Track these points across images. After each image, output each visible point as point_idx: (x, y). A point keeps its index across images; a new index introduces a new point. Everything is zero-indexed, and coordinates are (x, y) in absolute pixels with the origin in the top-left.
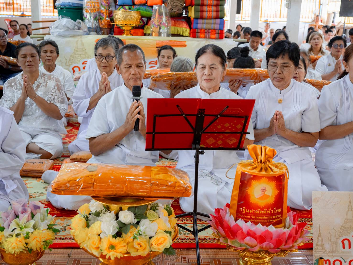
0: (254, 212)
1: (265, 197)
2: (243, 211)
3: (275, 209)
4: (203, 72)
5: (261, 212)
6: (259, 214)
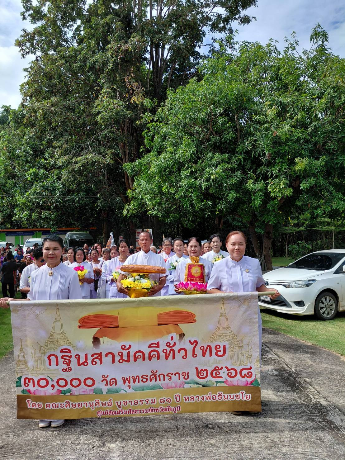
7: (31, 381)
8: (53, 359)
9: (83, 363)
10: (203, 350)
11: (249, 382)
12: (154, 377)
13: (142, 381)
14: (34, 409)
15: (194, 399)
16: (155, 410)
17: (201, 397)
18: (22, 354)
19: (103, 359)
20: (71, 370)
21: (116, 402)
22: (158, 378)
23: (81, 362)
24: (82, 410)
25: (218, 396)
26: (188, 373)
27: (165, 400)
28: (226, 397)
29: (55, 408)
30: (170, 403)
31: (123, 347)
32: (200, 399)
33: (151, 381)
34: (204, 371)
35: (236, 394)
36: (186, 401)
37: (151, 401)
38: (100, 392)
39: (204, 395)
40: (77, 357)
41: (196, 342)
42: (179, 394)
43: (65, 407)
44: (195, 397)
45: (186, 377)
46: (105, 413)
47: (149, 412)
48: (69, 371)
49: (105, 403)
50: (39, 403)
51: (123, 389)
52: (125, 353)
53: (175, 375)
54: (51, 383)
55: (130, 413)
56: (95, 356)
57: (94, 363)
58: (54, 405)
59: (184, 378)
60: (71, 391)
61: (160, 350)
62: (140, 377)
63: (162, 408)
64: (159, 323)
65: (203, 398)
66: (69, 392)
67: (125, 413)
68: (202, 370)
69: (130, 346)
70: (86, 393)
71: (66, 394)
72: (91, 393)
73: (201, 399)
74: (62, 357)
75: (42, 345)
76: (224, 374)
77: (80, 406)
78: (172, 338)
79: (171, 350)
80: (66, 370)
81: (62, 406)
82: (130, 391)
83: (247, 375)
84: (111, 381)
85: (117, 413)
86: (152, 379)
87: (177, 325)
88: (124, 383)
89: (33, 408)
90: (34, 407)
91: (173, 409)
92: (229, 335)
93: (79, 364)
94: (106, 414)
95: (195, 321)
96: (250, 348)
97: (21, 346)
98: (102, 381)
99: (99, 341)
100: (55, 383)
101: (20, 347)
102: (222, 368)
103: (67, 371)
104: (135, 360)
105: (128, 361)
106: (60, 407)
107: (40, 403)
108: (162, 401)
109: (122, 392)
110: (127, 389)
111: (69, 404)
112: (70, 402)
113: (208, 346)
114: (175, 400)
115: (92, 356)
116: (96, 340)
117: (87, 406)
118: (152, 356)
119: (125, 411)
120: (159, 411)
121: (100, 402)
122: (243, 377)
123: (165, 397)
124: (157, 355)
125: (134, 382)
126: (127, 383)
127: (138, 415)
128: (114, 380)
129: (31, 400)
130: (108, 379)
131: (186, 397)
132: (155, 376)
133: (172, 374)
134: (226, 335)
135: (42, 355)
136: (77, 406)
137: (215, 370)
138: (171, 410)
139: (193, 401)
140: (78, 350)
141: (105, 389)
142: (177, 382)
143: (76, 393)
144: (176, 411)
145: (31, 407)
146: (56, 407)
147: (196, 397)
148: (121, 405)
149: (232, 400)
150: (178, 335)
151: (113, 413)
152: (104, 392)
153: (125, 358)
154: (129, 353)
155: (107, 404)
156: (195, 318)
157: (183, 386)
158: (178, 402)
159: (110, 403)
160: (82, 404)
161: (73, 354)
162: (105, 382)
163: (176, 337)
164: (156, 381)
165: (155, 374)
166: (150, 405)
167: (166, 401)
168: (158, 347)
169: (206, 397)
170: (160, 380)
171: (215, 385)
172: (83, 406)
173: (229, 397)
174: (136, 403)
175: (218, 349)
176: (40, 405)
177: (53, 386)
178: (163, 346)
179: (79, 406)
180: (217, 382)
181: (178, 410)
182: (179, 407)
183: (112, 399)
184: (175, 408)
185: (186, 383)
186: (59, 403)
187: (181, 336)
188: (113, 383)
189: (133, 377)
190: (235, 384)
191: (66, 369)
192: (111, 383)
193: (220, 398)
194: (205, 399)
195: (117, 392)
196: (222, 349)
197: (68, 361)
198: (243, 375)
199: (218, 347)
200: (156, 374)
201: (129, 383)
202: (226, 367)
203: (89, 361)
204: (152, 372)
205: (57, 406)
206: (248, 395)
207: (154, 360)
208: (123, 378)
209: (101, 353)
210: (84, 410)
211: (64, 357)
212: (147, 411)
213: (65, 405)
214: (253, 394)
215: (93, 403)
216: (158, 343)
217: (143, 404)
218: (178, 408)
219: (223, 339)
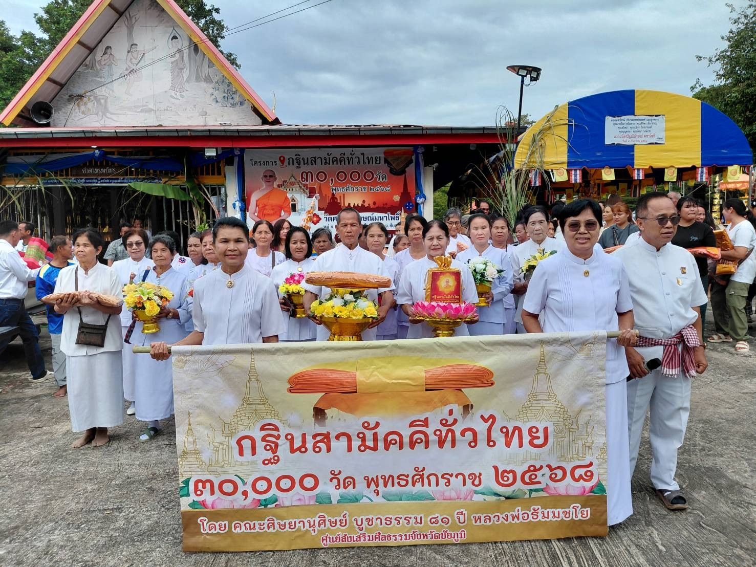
0: (442, 297)
1: (448, 286)
2: (434, 297)
3: (455, 295)
5: (446, 297)
7: (208, 485)
8: (247, 443)
9: (299, 449)
10: (506, 434)
11: (587, 490)
12: (419, 479)
13: (399, 483)
14: (212, 534)
15: (490, 520)
16: (422, 536)
17: (503, 516)
18: (191, 439)
19: (332, 444)
20: (278, 460)
21: (354, 518)
22: (426, 481)
23: (296, 446)
24: (297, 534)
25: (532, 514)
26: (480, 474)
27: (440, 519)
28: (546, 515)
29: (249, 531)
30: (448, 525)
31: (366, 425)
32: (501, 519)
33: (414, 485)
34: (509, 472)
35: (563, 510)
36: (476, 522)
37: (415, 521)
38: (327, 501)
39: (507, 513)
40: (289, 437)
41: (492, 417)
42: (463, 510)
43: (266, 529)
44: (492, 517)
45: (477, 482)
46: (335, 540)
47: (411, 538)
48: (276, 463)
49: (336, 520)
50: (221, 522)
51: (366, 496)
52: (369, 435)
53: (457, 476)
54: (241, 488)
55: (377, 540)
56: (319, 438)
57: (317, 449)
58: (248, 526)
59: (473, 483)
60: (276, 501)
61: (429, 431)
62: (395, 478)
63: (433, 534)
64: (427, 386)
65: (506, 518)
66: (275, 502)
67: (369, 540)
68: (505, 471)
69: (377, 424)
70: (303, 503)
71: (269, 506)
72: (311, 504)
73: (503, 520)
74: (264, 439)
75: (227, 420)
76: (543, 477)
77: (293, 527)
78: (451, 412)
79: (448, 431)
80: (269, 461)
81: (262, 527)
82: (379, 500)
83: (584, 476)
84: (347, 481)
85: (355, 539)
86: (416, 481)
87: (460, 390)
88: (369, 486)
89: (211, 532)
90: (213, 531)
91: (453, 536)
92: (555, 409)
93: (292, 450)
94: (338, 541)
95: (492, 384)
96: (590, 430)
97: (190, 424)
98: (331, 480)
99: (325, 414)
100: (249, 489)
101: (187, 428)
102: (541, 467)
103: (272, 463)
104: (387, 448)
105: (375, 449)
106: (257, 530)
107: (223, 523)
108: (433, 520)
109: (365, 500)
110: (373, 495)
111: (273, 524)
112: (275, 519)
113: (515, 428)
114: (457, 520)
115: (314, 437)
116: (319, 413)
117: (304, 527)
118: (416, 442)
119: (369, 536)
120: (429, 538)
121: (327, 519)
122: (577, 480)
123: (438, 515)
124: (424, 440)
125: (385, 486)
126: (373, 485)
127: (392, 543)
128: (351, 480)
129: (207, 519)
130: (342, 477)
131: (477, 516)
132: (422, 476)
133: (451, 475)
134: (548, 408)
135: (227, 438)
136: (287, 526)
137: (529, 470)
138: (449, 537)
139: (488, 523)
140: (289, 426)
141: (335, 494)
142: (460, 490)
143: (287, 503)
144: (459, 539)
145: (208, 531)
146: (250, 529)
147: (494, 517)
148: (363, 526)
149: (556, 519)
150: (461, 408)
151: (349, 539)
152: (334, 501)
153: (370, 443)
154: (375, 435)
155: (338, 523)
156: (492, 379)
157: (472, 497)
158: (461, 525)
159: (344, 522)
160: (295, 522)
161: (283, 432)
162: (335, 481)
163: (458, 409)
164: (423, 485)
165: (421, 473)
166: (412, 527)
167: (440, 522)
168: (426, 425)
169: (512, 516)
170: (430, 485)
171: (527, 496)
172: (297, 527)
173: (551, 515)
174: (388, 523)
175: (533, 434)
176: (223, 526)
177: (245, 493)
178: (434, 425)
179: (290, 526)
180: (531, 491)
181: (461, 537)
182: (463, 533)
183: (348, 514)
184: (456, 534)
185: (476, 492)
186: (256, 522)
187: (467, 408)
188: (349, 485)
189: (383, 477)
190: (562, 491)
191: (271, 459)
192: (347, 485)
193: (535, 517)
194: (510, 519)
195: (356, 500)
196: (541, 434)
197: (273, 445)
198: (577, 476)
199: (534, 430)
200: (423, 474)
201: (377, 486)
202: (549, 466)
203: (309, 445)
204: (417, 469)
205: (252, 527)
206: (585, 510)
207: (420, 447)
208: (366, 478)
209: (329, 433)
210: (300, 533)
211: (268, 439)
212: (408, 538)
213: (266, 526)
214: (594, 508)
215: (314, 521)
216: (427, 419)
217: (401, 525)
218: (461, 534)
219: (543, 416)
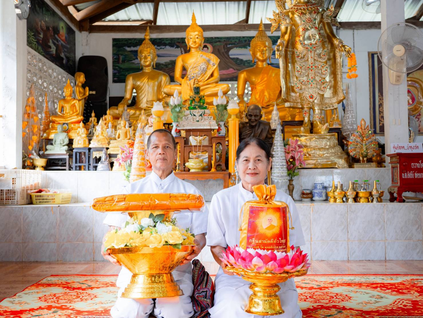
0: (262, 242)
1: (271, 227)
2: (252, 242)
3: (280, 239)
4: (247, 165)
5: (269, 242)
6: (267, 244)
